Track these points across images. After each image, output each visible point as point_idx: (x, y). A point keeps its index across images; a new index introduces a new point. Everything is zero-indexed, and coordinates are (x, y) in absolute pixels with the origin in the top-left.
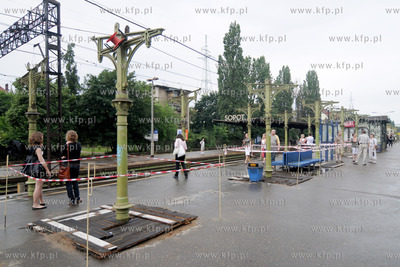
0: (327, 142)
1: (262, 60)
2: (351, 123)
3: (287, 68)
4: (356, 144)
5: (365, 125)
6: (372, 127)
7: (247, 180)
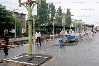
0: (78, 33)
1: (52, 4)
2: (83, 27)
3: (61, 7)
4: (87, 34)
5: (87, 27)
6: (90, 28)
7: (59, 45)
